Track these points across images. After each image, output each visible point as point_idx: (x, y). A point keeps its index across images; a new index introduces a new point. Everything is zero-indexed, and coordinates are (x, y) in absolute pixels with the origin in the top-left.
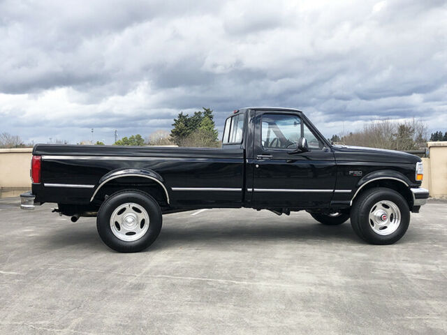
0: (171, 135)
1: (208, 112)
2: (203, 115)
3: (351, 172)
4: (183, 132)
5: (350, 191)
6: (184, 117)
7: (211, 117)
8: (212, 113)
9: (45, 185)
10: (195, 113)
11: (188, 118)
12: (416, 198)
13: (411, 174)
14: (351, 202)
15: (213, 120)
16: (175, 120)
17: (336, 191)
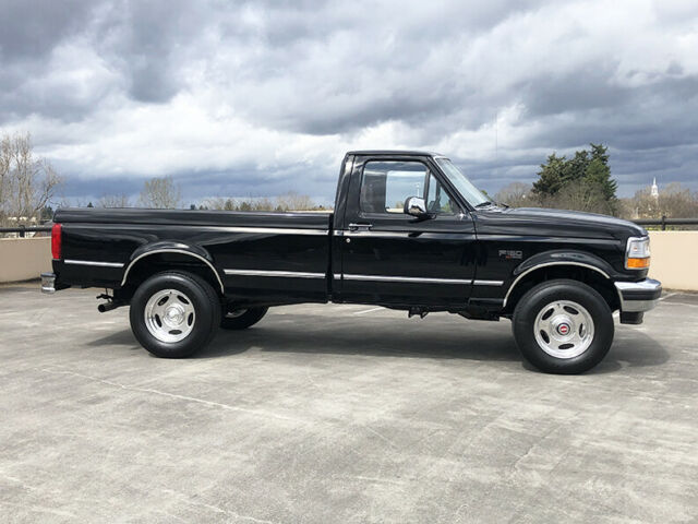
0: (534, 191)
1: (599, 151)
2: (590, 157)
3: (502, 252)
4: (553, 186)
5: (501, 283)
6: (558, 161)
7: (604, 159)
8: (606, 153)
9: (66, 261)
10: (577, 153)
11: (564, 162)
12: (625, 299)
13: (616, 256)
14: (505, 301)
15: (608, 165)
16: (543, 166)
17: (476, 281)
